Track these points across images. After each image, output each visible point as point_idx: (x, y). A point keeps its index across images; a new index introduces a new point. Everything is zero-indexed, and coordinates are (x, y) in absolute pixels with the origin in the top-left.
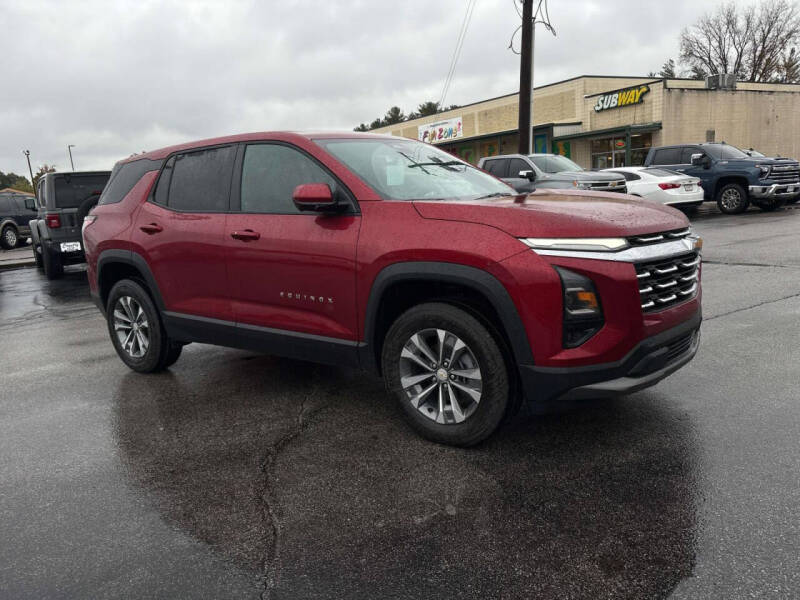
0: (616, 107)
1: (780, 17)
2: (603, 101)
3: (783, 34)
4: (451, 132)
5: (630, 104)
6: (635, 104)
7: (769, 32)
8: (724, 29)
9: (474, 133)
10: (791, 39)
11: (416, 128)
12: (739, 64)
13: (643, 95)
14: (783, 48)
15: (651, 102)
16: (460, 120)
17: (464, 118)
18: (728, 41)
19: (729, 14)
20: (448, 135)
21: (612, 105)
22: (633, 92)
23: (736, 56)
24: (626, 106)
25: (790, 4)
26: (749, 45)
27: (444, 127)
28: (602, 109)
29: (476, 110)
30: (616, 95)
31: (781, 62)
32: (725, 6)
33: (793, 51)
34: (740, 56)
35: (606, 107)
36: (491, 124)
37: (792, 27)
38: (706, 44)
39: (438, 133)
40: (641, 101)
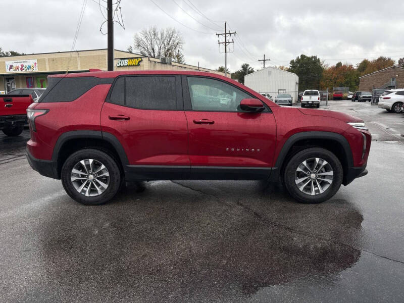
0: (127, 66)
1: (174, 36)
2: (120, 62)
3: (175, 43)
4: (29, 67)
5: (134, 65)
6: (136, 65)
7: (170, 41)
8: (153, 37)
9: (46, 70)
10: (178, 46)
11: (4, 62)
12: (159, 53)
13: (140, 62)
14: (175, 49)
15: (144, 66)
16: (35, 61)
17: (38, 60)
18: (154, 43)
19: (154, 31)
20: (28, 69)
21: (125, 65)
22: (135, 60)
23: (158, 49)
24: (132, 66)
25: (177, 31)
26: (163, 46)
27: (25, 64)
28: (120, 66)
29: (46, 57)
30: (127, 60)
31: (175, 55)
32: (153, 27)
33: (179, 51)
34: (160, 49)
35: (122, 65)
36: (57, 66)
37: (178, 40)
38: (146, 42)
39: (20, 67)
40: (139, 65)
